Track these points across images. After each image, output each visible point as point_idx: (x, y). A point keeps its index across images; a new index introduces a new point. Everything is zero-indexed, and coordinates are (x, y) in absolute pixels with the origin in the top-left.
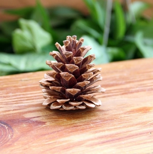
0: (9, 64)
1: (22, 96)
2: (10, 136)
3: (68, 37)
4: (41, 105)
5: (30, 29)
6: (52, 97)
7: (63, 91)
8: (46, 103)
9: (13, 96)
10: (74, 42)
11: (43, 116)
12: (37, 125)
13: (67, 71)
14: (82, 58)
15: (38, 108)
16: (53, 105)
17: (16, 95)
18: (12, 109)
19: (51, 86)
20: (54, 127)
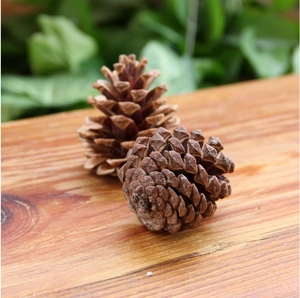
0: (25, 95)
1: (50, 154)
2: (33, 220)
3: (122, 57)
4: (81, 168)
5: (58, 33)
6: (99, 155)
7: (117, 145)
8: (89, 165)
9: (35, 155)
10: (132, 65)
11: (86, 186)
12: (76, 202)
13: (121, 113)
14: (146, 92)
15: (77, 173)
16: (102, 168)
17: (40, 154)
18: (35, 176)
19: (97, 137)
20: (104, 203)
